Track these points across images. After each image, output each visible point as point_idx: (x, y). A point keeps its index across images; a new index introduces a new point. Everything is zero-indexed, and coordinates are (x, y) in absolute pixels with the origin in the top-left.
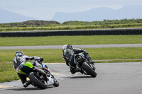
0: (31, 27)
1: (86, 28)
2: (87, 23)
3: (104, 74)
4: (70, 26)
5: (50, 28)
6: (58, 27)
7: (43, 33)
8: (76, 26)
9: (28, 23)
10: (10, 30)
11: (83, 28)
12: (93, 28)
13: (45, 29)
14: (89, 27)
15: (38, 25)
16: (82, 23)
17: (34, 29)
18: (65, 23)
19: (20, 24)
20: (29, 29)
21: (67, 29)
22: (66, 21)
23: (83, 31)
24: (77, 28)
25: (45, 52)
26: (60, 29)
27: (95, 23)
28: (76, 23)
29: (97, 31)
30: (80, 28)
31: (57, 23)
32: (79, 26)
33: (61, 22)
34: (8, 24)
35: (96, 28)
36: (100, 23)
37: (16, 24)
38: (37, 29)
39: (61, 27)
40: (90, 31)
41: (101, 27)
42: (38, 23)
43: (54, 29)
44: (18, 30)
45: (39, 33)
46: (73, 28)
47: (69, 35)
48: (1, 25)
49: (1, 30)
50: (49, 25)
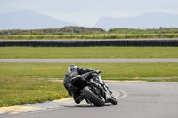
0: (69, 35)
1: (138, 37)
2: (139, 31)
3: (159, 95)
4: (117, 35)
5: (92, 36)
6: (102, 35)
7: (84, 42)
8: (125, 35)
9: (65, 30)
10: (42, 38)
11: (133, 37)
12: (146, 37)
13: (86, 38)
14: (142, 37)
15: (78, 32)
16: (132, 31)
17: (72, 37)
18: (111, 31)
19: (55, 30)
20: (66, 38)
21: (114, 37)
22: (113, 27)
23: (133, 42)
24: (127, 37)
26: (105, 38)
27: (149, 31)
28: (126, 30)
29: (151, 41)
31: (102, 30)
32: (129, 35)
33: (107, 30)
34: (40, 31)
35: (151, 37)
36: (156, 31)
37: (49, 31)
38: (77, 38)
39: (107, 35)
40: (142, 42)
41: (156, 36)
42: (77, 30)
43: (97, 38)
44: (52, 38)
45: (79, 42)
46: (122, 37)
47: (117, 46)
48: (31, 31)
49: (31, 38)
50: (91, 33)
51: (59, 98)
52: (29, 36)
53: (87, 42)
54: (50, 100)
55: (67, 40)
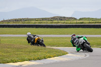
1: (95, 23)
2: (96, 19)
4: (84, 21)
6: (75, 22)
8: (88, 21)
9: (54, 18)
11: (93, 23)
13: (66, 23)
14: (98, 22)
15: (62, 20)
16: (93, 19)
17: (58, 23)
18: (80, 19)
21: (82, 23)
22: (81, 17)
23: (93, 25)
24: (89, 23)
25: (66, 39)
26: (77, 23)
28: (89, 19)
30: (91, 23)
31: (75, 19)
32: (90, 21)
33: (78, 18)
34: (40, 19)
37: (45, 19)
38: (61, 23)
39: (78, 22)
40: (98, 25)
42: (61, 18)
43: (72, 23)
44: (47, 23)
45: (62, 25)
46: (86, 22)
47: (83, 27)
48: (35, 19)
49: (35, 23)
50: (69, 20)
51: (50, 57)
52: (34, 22)
53: (66, 25)
54: (45, 58)
55: (55, 24)
